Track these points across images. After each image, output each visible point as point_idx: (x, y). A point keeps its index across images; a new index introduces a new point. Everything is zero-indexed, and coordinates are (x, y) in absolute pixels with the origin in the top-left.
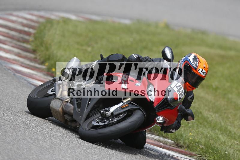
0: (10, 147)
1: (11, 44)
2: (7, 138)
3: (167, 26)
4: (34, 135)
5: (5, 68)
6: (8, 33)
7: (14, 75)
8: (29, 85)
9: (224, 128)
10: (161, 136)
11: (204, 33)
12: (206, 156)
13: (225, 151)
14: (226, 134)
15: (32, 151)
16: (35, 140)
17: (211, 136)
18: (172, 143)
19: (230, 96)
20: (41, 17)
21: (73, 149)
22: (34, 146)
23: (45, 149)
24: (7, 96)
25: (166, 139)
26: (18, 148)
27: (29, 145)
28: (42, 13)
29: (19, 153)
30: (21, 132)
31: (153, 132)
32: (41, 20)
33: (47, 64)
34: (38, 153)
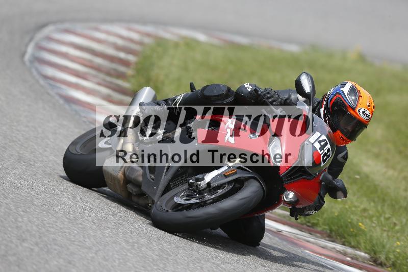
0: (91, 255)
1: (96, 80)
2: (87, 240)
3: (362, 58)
4: (133, 236)
5: (84, 119)
6: (91, 61)
10: (348, 246)
15: (128, 263)
16: (134, 246)
18: (366, 257)
20: (148, 35)
21: (198, 263)
22: (132, 255)
23: (151, 260)
25: (357, 250)
26: (104, 257)
27: (125, 254)
28: (149, 29)
29: (107, 265)
30: (109, 230)
31: (335, 237)
32: (147, 40)
34: (138, 267)
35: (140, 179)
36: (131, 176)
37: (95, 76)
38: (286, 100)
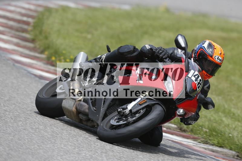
0: (11, 138)
2: (8, 129)
3: (168, 10)
5: (4, 58)
6: (6, 24)
7: (14, 65)
8: (29, 74)
9: (227, 111)
11: (205, 15)
12: (210, 140)
13: (229, 134)
14: (230, 116)
15: (33, 141)
17: (215, 119)
18: (175, 127)
19: (233, 78)
20: (39, 6)
21: (75, 138)
22: (35, 136)
23: (47, 138)
24: (6, 87)
26: (19, 138)
27: (31, 135)
29: (20, 143)
32: (40, 9)
33: (46, 53)
34: (39, 142)
35: (87, 111)
36: (81, 109)
37: (9, 33)
38: (171, 54)
